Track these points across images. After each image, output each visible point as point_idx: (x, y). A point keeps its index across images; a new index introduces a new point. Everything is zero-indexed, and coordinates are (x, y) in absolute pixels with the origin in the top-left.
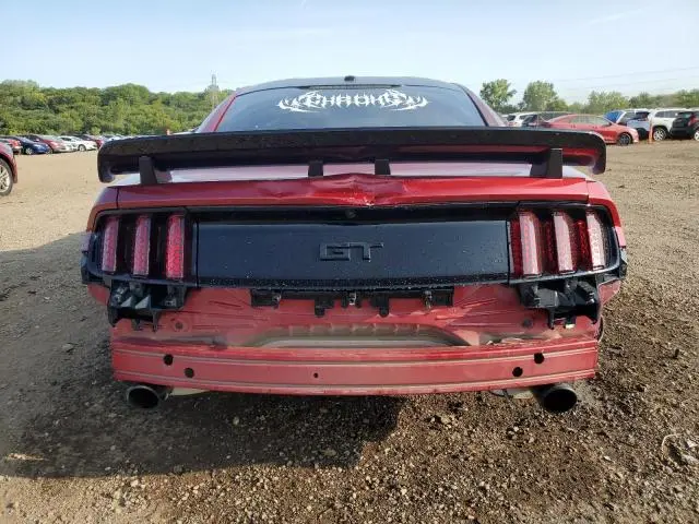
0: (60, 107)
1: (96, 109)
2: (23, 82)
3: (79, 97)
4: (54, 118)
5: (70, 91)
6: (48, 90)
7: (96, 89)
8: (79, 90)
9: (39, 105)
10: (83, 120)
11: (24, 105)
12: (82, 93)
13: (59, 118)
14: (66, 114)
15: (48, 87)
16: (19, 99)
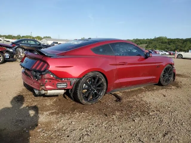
0: (171, 43)
1: (181, 44)
2: (163, 37)
3: (177, 41)
4: (168, 46)
5: (175, 39)
6: (169, 39)
7: (182, 39)
8: (177, 39)
9: (166, 43)
10: (176, 47)
11: (162, 43)
12: (178, 40)
13: (170, 46)
14: (172, 45)
15: (169, 38)
16: (161, 41)
